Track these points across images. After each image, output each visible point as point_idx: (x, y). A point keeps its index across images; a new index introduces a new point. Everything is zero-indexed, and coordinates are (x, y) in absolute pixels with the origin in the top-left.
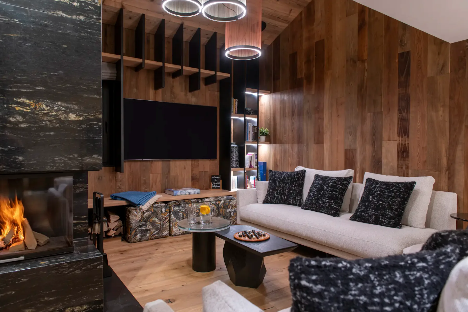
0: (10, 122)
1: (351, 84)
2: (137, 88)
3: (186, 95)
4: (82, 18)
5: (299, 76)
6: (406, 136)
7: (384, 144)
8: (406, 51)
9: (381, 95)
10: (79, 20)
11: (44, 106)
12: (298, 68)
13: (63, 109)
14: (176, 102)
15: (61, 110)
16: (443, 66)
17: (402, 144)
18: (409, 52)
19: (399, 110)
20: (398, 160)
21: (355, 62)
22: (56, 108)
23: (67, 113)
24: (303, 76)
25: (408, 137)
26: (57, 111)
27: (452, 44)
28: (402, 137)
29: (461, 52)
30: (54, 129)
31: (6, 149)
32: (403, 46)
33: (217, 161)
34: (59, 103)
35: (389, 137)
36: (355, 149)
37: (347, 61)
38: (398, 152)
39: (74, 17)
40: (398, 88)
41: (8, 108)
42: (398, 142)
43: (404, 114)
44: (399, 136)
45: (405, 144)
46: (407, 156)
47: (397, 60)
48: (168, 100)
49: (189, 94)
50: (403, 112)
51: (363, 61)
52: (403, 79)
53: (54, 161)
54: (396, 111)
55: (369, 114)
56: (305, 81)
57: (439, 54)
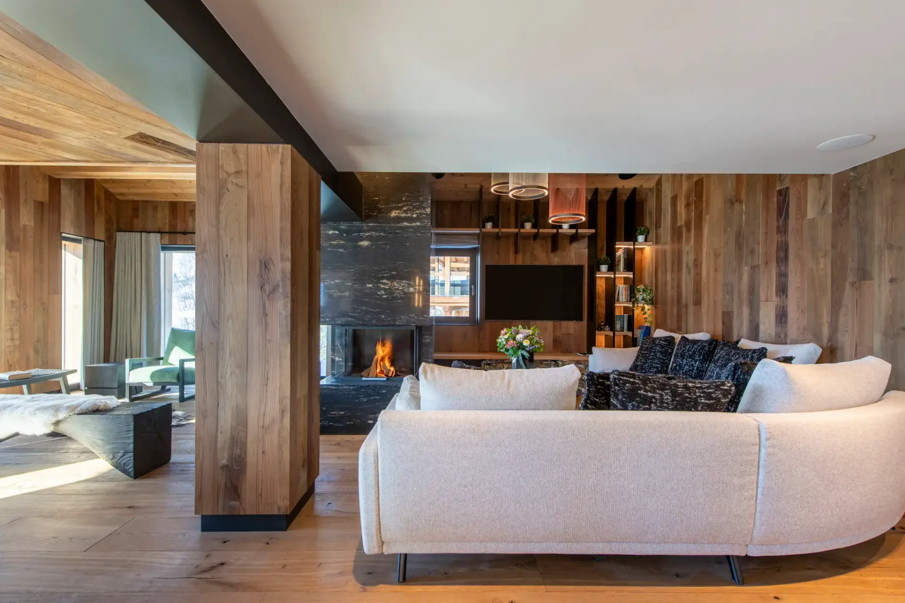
0: (378, 295)
1: (729, 232)
2: (498, 254)
3: (547, 256)
4: (418, 224)
5: (679, 224)
6: (785, 296)
7: (762, 304)
8: (785, 187)
9: (759, 244)
10: (417, 226)
11: (396, 284)
12: (678, 213)
13: (406, 285)
14: (537, 263)
15: (405, 286)
16: (824, 204)
17: (780, 306)
18: (787, 188)
19: (777, 262)
20: (776, 326)
21: (732, 204)
22: (402, 285)
23: (409, 288)
24: (683, 223)
25: (787, 296)
26: (403, 286)
27: (835, 175)
28: (780, 296)
29: (845, 184)
30: (401, 298)
31: (375, 311)
32: (781, 180)
33: (584, 323)
34: (404, 281)
35: (767, 296)
36: (732, 312)
37: (725, 202)
38: (777, 316)
39: (414, 224)
40: (777, 234)
41: (377, 286)
42: (776, 303)
43: (783, 268)
44: (777, 295)
45: (783, 307)
46: (786, 322)
47: (775, 199)
48: (528, 261)
49: (552, 255)
50: (781, 265)
51: (741, 202)
52: (781, 223)
53: (401, 319)
54: (774, 264)
55: (746, 268)
56: (684, 229)
57: (820, 189)
